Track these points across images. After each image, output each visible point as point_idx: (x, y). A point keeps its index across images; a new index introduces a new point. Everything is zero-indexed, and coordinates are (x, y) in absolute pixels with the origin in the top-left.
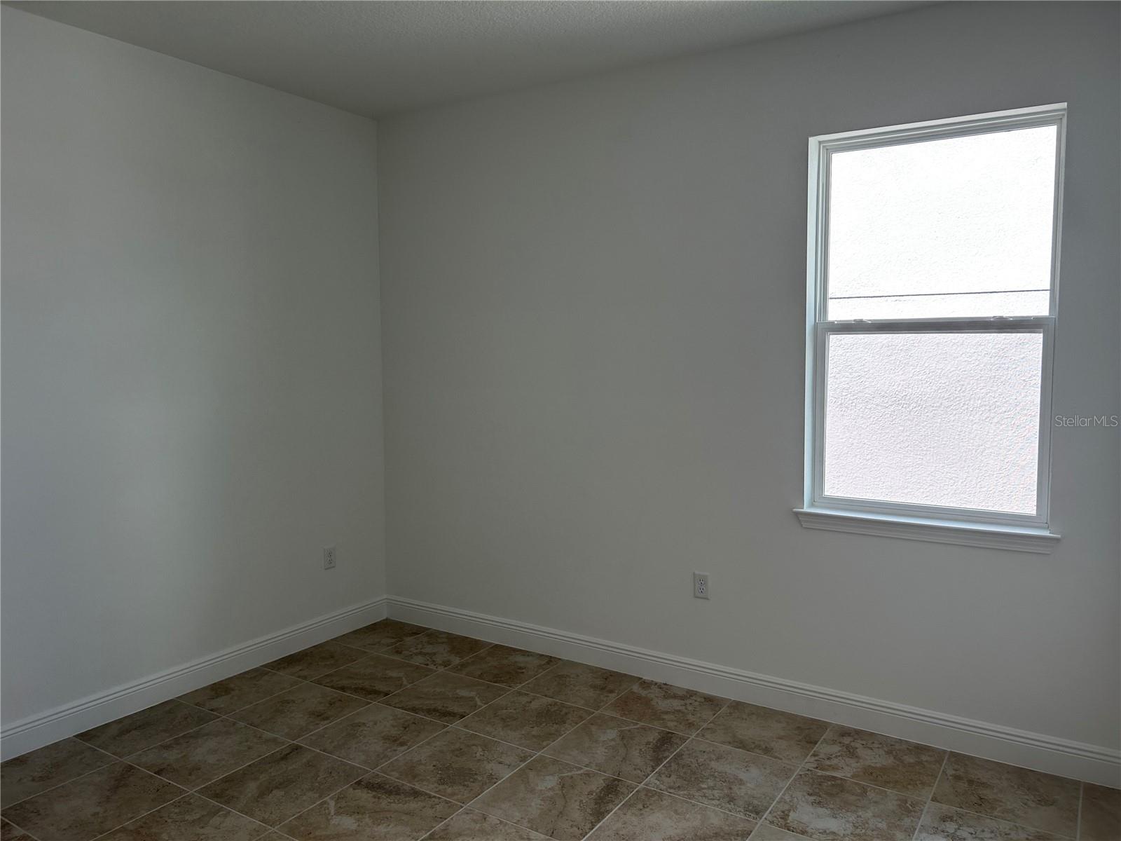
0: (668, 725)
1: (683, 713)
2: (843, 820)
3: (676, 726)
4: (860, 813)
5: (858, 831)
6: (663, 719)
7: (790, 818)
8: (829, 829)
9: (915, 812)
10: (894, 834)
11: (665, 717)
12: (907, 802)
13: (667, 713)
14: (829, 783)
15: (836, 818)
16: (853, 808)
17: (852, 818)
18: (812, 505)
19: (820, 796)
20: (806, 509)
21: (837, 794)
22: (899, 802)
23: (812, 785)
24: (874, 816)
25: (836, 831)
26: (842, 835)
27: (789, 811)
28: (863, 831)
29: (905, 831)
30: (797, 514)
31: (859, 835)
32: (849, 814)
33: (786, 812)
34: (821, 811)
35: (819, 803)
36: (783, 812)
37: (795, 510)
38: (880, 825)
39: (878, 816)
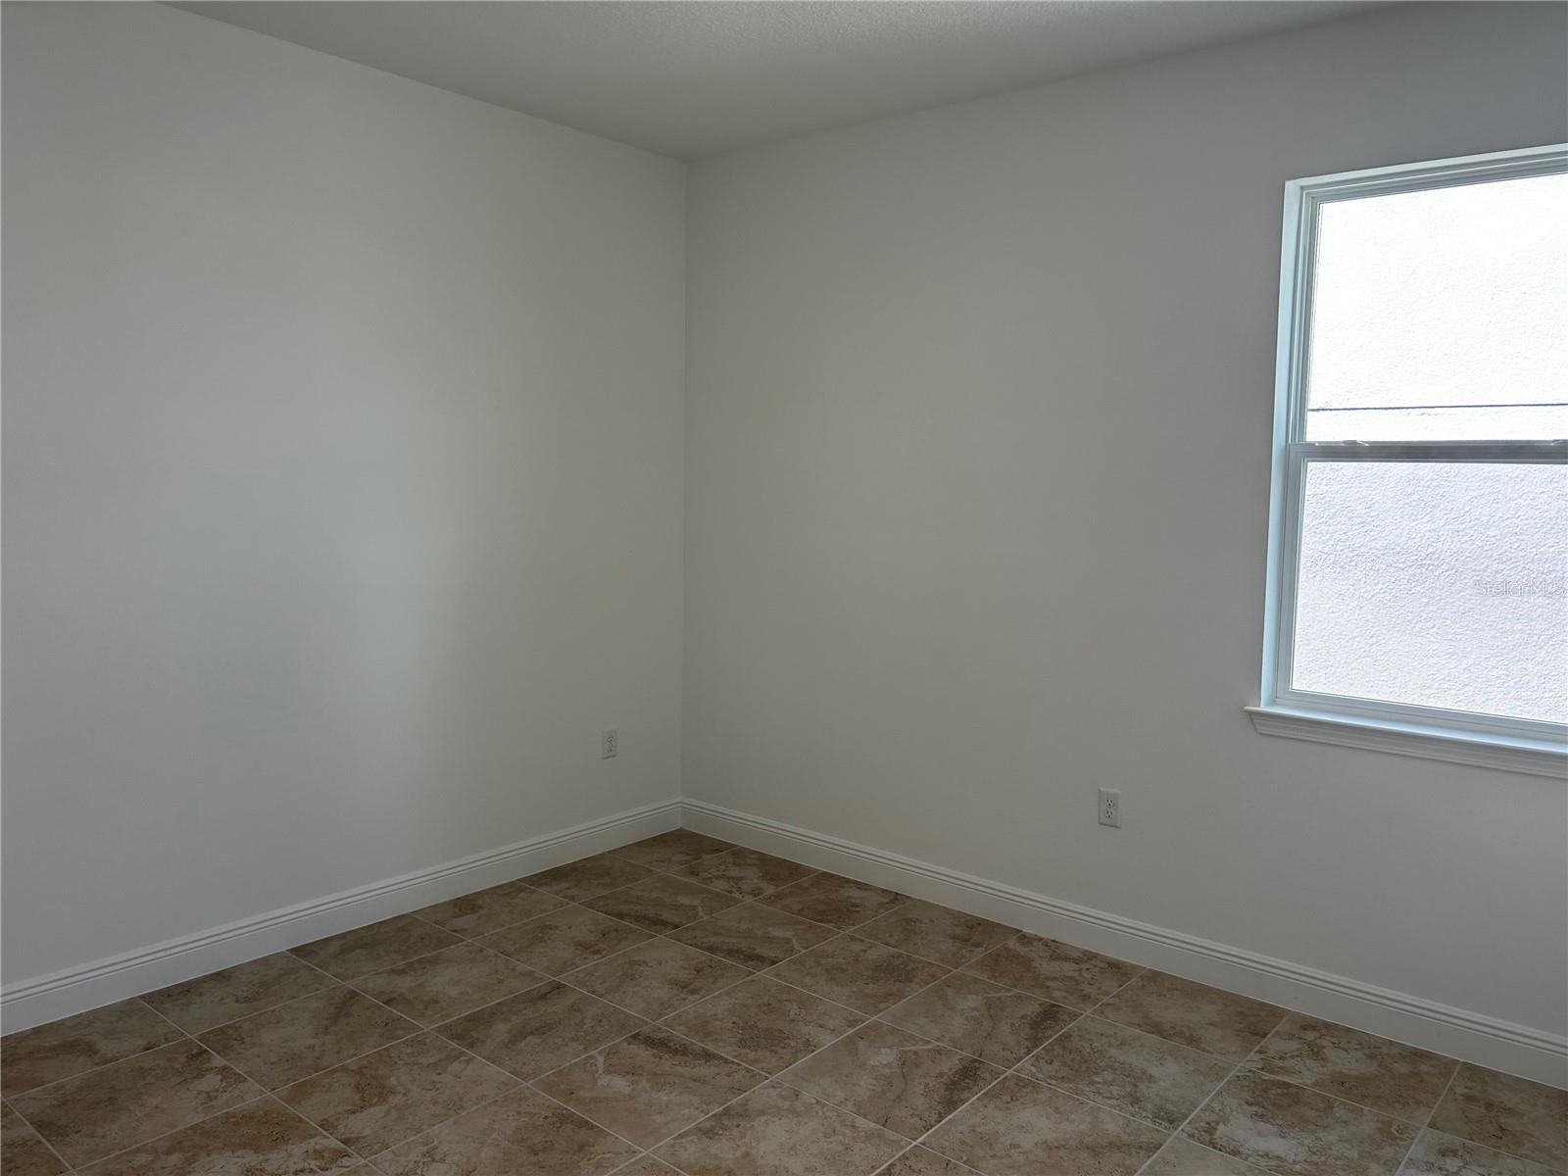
0: (1054, 995)
1: (1076, 980)
2: (1295, 1142)
3: (1065, 997)
4: (1321, 1135)
5: (1315, 1158)
6: (1048, 987)
7: (1218, 1132)
8: (1271, 1151)
9: (1401, 1139)
10: (1368, 1167)
11: (1049, 983)
12: (1390, 1125)
13: (1054, 979)
14: (1279, 1091)
15: (1284, 1137)
16: (1311, 1127)
17: (1308, 1140)
18: (1274, 701)
19: (1264, 1107)
20: (1263, 708)
21: (1290, 1106)
22: (1379, 1125)
23: (1254, 1092)
24: (1340, 1140)
25: (1283, 1155)
26: (1291, 1161)
27: (1218, 1123)
28: (1323, 1159)
29: (1385, 1164)
30: (1251, 714)
31: (1317, 1164)
32: (1304, 1134)
33: (1213, 1124)
34: (1262, 1126)
35: (1262, 1116)
36: (1208, 1123)
37: (1246, 708)
38: (1347, 1153)
39: (1346, 1141)
